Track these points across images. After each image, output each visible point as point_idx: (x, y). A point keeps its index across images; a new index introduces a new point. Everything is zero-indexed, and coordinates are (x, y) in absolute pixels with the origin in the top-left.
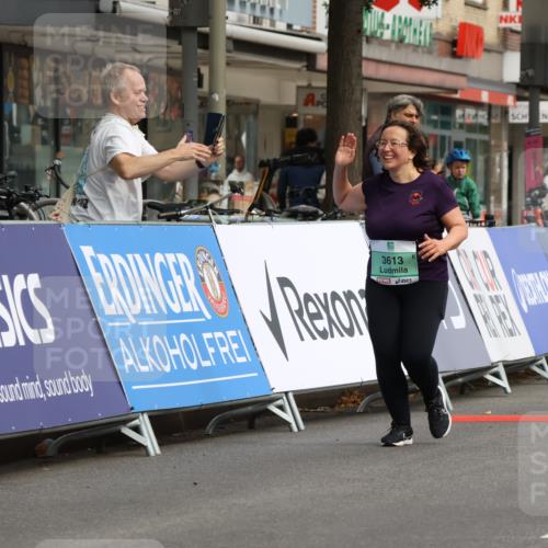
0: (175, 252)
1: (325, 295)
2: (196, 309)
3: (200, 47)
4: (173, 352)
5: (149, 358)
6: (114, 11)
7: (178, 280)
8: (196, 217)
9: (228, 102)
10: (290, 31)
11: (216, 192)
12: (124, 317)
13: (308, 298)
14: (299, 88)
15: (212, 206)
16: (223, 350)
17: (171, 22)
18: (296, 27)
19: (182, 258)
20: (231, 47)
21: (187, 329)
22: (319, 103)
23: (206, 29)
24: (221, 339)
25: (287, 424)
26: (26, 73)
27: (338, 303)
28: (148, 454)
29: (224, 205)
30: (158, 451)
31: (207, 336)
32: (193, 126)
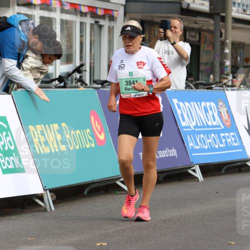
0: (209, 101)
2: (218, 124)
3: (221, 21)
4: (208, 141)
5: (199, 142)
6: (188, 7)
7: (210, 112)
8: (218, 88)
9: (233, 43)
11: (227, 78)
12: (189, 127)
15: (225, 84)
16: (229, 140)
17: (210, 11)
19: (213, 104)
20: (233, 20)
21: (214, 132)
23: (224, 14)
24: (227, 136)
26: (153, 32)
28: (198, 181)
29: (230, 84)
30: (203, 179)
31: (222, 135)
32: (218, 53)
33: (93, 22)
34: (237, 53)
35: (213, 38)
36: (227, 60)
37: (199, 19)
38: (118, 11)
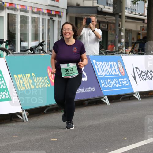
0: (113, 61)
1: (146, 71)
2: (118, 74)
3: (119, 18)
4: (112, 83)
5: (107, 84)
6: (101, 10)
7: (113, 67)
8: (118, 54)
9: (126, 30)
10: (139, 14)
11: (122, 49)
12: (102, 76)
13: (142, 72)
14: (141, 27)
15: (121, 52)
16: (123, 83)
17: (113, 12)
18: (141, 14)
19: (115, 63)
20: (126, 18)
21: (116, 78)
22: (145, 30)
23: (121, 14)
24: (123, 80)
25: (137, 99)
27: (148, 73)
28: (107, 105)
29: (124, 52)
30: (109, 104)
31: (120, 80)
32: (118, 35)
33: (49, 18)
34: (128, 35)
35: (115, 27)
36: (122, 39)
37: (107, 16)
38: (63, 12)
